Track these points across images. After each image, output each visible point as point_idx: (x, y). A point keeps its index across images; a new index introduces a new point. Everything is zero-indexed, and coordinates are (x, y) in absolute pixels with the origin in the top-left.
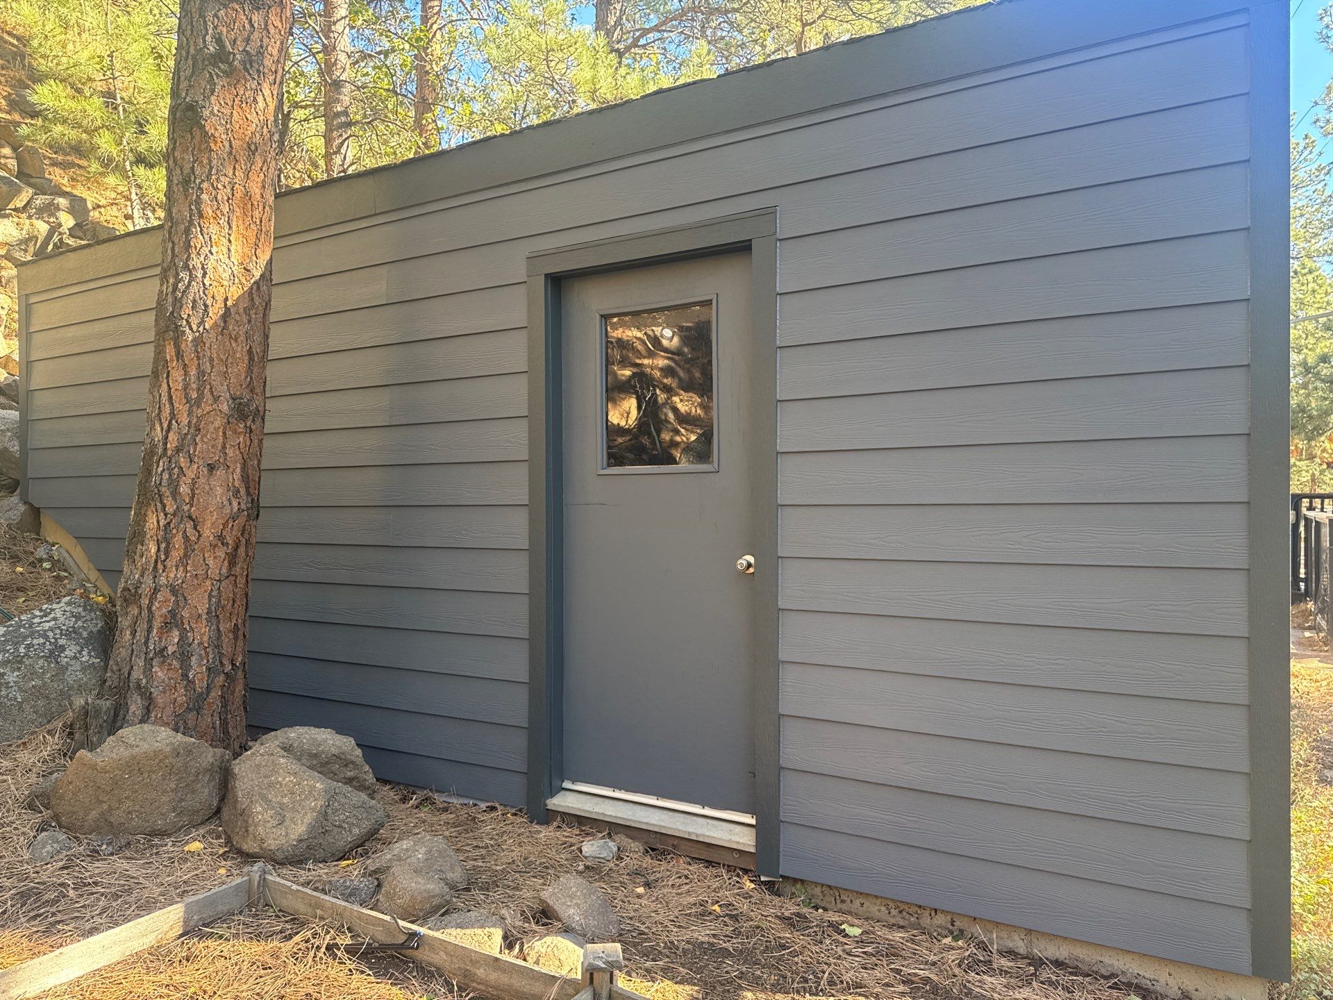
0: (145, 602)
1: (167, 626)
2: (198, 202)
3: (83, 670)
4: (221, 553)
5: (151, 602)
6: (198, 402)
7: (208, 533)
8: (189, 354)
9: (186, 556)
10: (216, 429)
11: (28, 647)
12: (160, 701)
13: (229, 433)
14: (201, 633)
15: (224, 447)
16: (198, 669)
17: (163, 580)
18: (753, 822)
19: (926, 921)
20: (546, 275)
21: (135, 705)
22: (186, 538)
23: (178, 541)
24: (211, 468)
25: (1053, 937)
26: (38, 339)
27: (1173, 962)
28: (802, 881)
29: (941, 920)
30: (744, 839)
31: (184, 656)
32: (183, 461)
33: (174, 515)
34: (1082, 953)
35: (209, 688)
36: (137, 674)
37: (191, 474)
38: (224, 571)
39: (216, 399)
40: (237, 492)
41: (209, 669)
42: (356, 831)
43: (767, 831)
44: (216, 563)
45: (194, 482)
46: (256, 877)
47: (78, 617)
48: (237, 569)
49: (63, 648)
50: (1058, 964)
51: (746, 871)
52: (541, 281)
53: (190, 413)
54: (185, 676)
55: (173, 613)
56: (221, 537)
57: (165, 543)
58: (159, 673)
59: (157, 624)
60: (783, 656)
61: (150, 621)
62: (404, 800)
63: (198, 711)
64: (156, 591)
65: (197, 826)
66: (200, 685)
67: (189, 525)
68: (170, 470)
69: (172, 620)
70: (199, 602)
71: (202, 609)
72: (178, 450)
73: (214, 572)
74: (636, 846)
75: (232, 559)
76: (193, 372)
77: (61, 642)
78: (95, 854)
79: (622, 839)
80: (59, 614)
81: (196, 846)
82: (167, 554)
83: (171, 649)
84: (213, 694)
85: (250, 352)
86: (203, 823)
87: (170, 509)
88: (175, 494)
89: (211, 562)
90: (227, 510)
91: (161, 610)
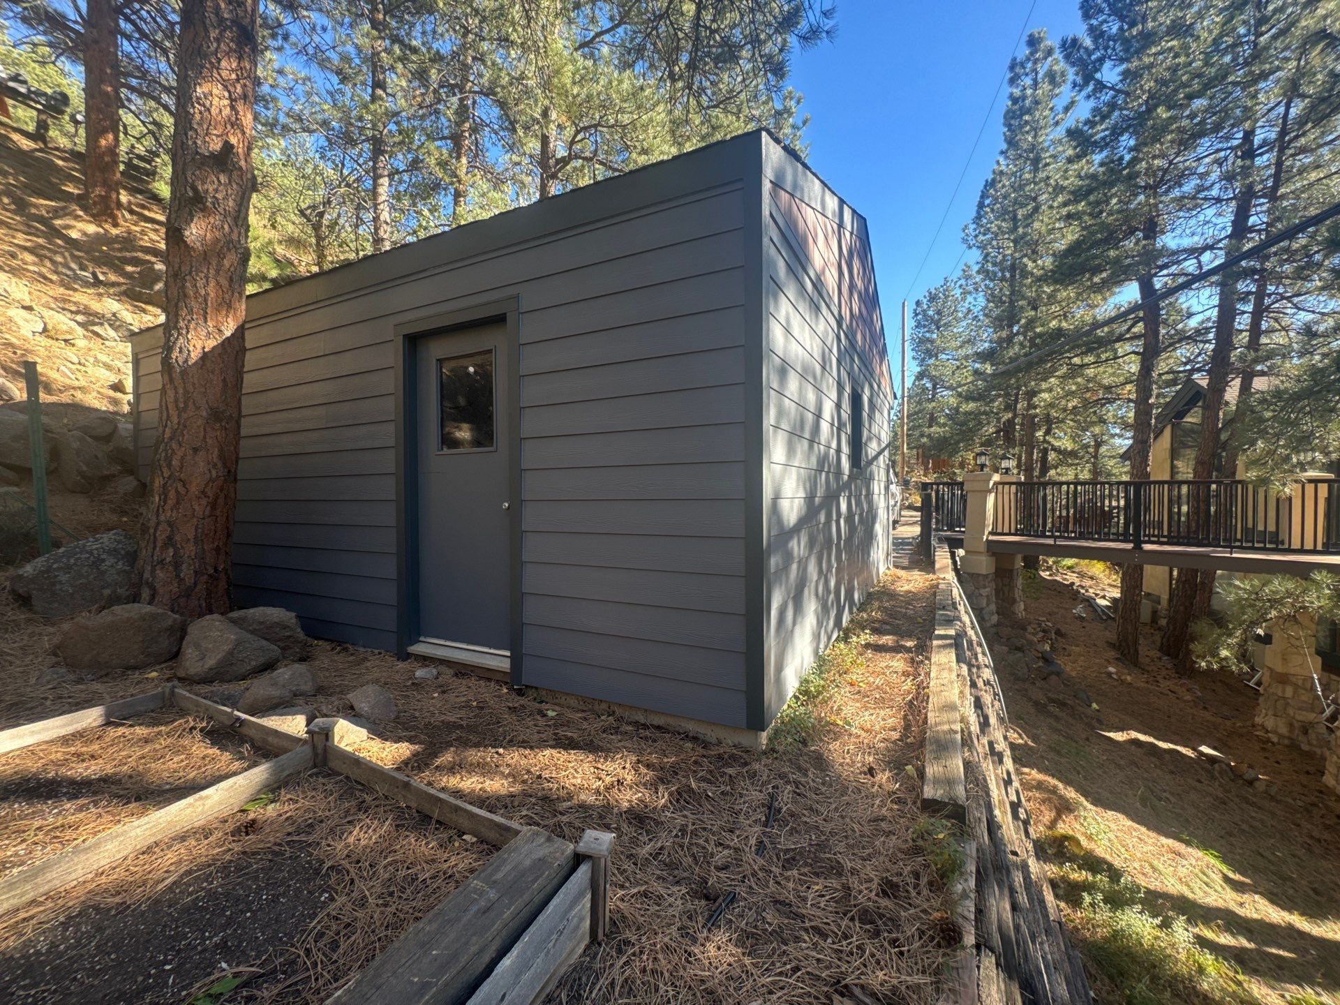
0: (152, 531)
1: (166, 546)
2: (183, 287)
3: (118, 574)
4: (204, 502)
5: (155, 530)
6: (184, 409)
7: (194, 490)
8: (178, 381)
9: (178, 503)
10: (199, 427)
11: (77, 559)
12: (161, 591)
13: (208, 429)
14: (190, 550)
15: (205, 438)
16: (187, 572)
17: (162, 518)
18: (508, 654)
19: (596, 707)
20: (405, 336)
21: (146, 593)
22: (177, 492)
23: (172, 494)
24: (195, 450)
25: (656, 713)
26: (143, 380)
27: (714, 724)
28: (536, 688)
29: (604, 706)
30: (505, 665)
31: (177, 565)
32: (174, 446)
33: (169, 478)
34: (671, 721)
35: (195, 584)
36: (147, 575)
37: (180, 453)
38: (207, 513)
39: (198, 408)
40: (215, 466)
41: (196, 572)
42: (254, 663)
43: (516, 660)
44: (200, 508)
45: (182, 458)
46: (167, 690)
47: (119, 542)
48: (218, 512)
49: (104, 560)
50: (658, 728)
51: (506, 683)
52: (400, 340)
53: (179, 416)
54: (178, 576)
55: (170, 538)
56: (203, 492)
57: (164, 495)
58: (160, 574)
59: (159, 544)
60: (524, 559)
61: (155, 542)
62: (333, 649)
63: (188, 596)
64: (158, 524)
65: (160, 664)
66: (189, 581)
67: (180, 486)
68: (166, 451)
69: (170, 541)
70: (188, 531)
71: (191, 535)
72: (171, 439)
73: (199, 513)
74: (450, 672)
75: (214, 506)
76: (181, 391)
77: (104, 556)
78: (80, 681)
79: (443, 668)
80: (105, 540)
81: (154, 674)
82: (165, 502)
83: (168, 560)
84: (199, 587)
85: (224, 380)
86: (165, 661)
87: (166, 475)
88: (169, 466)
89: (196, 507)
90: (208, 476)
91: (161, 536)
